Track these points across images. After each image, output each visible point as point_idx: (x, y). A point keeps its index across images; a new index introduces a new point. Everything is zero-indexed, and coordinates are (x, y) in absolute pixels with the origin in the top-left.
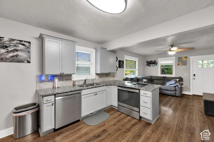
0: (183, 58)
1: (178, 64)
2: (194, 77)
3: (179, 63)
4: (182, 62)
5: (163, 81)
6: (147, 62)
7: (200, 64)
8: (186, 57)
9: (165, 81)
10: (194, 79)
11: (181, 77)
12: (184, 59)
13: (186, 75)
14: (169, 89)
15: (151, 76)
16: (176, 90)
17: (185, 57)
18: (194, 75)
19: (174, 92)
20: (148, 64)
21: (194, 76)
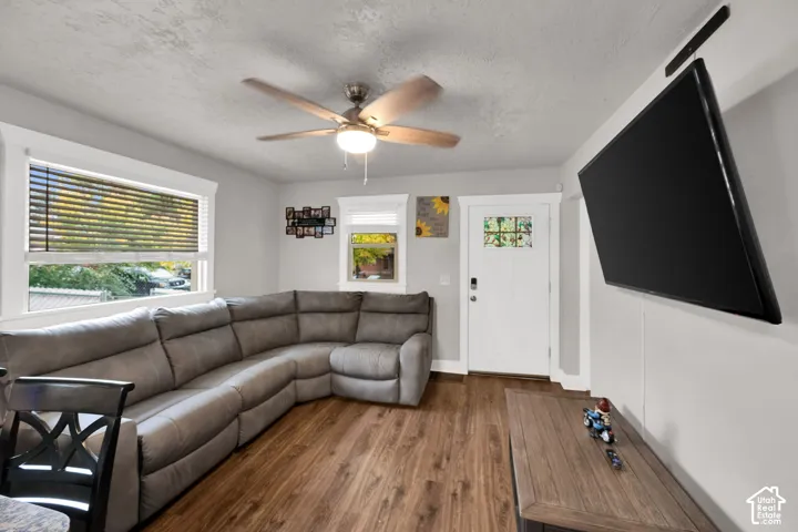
0: (434, 204)
1: (419, 232)
2: (473, 293)
3: (423, 226)
4: (433, 219)
5: (356, 313)
6: (291, 213)
7: (492, 233)
8: (446, 200)
9: (361, 313)
10: (474, 299)
11: (425, 294)
12: (439, 207)
13: (445, 281)
14: (369, 370)
15: (295, 293)
16: (397, 372)
17: (442, 198)
18: (474, 281)
19: (391, 383)
20: (293, 223)
21: (474, 288)
